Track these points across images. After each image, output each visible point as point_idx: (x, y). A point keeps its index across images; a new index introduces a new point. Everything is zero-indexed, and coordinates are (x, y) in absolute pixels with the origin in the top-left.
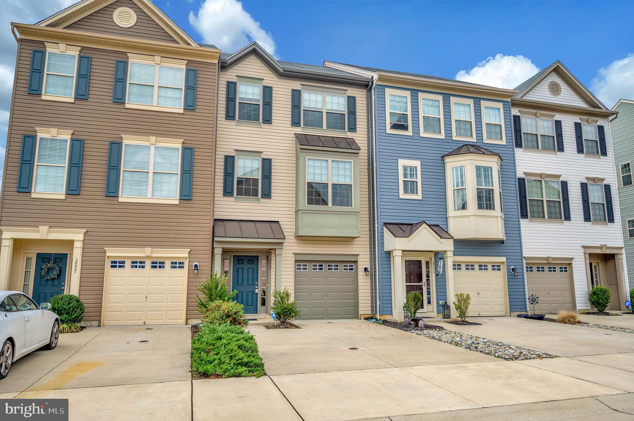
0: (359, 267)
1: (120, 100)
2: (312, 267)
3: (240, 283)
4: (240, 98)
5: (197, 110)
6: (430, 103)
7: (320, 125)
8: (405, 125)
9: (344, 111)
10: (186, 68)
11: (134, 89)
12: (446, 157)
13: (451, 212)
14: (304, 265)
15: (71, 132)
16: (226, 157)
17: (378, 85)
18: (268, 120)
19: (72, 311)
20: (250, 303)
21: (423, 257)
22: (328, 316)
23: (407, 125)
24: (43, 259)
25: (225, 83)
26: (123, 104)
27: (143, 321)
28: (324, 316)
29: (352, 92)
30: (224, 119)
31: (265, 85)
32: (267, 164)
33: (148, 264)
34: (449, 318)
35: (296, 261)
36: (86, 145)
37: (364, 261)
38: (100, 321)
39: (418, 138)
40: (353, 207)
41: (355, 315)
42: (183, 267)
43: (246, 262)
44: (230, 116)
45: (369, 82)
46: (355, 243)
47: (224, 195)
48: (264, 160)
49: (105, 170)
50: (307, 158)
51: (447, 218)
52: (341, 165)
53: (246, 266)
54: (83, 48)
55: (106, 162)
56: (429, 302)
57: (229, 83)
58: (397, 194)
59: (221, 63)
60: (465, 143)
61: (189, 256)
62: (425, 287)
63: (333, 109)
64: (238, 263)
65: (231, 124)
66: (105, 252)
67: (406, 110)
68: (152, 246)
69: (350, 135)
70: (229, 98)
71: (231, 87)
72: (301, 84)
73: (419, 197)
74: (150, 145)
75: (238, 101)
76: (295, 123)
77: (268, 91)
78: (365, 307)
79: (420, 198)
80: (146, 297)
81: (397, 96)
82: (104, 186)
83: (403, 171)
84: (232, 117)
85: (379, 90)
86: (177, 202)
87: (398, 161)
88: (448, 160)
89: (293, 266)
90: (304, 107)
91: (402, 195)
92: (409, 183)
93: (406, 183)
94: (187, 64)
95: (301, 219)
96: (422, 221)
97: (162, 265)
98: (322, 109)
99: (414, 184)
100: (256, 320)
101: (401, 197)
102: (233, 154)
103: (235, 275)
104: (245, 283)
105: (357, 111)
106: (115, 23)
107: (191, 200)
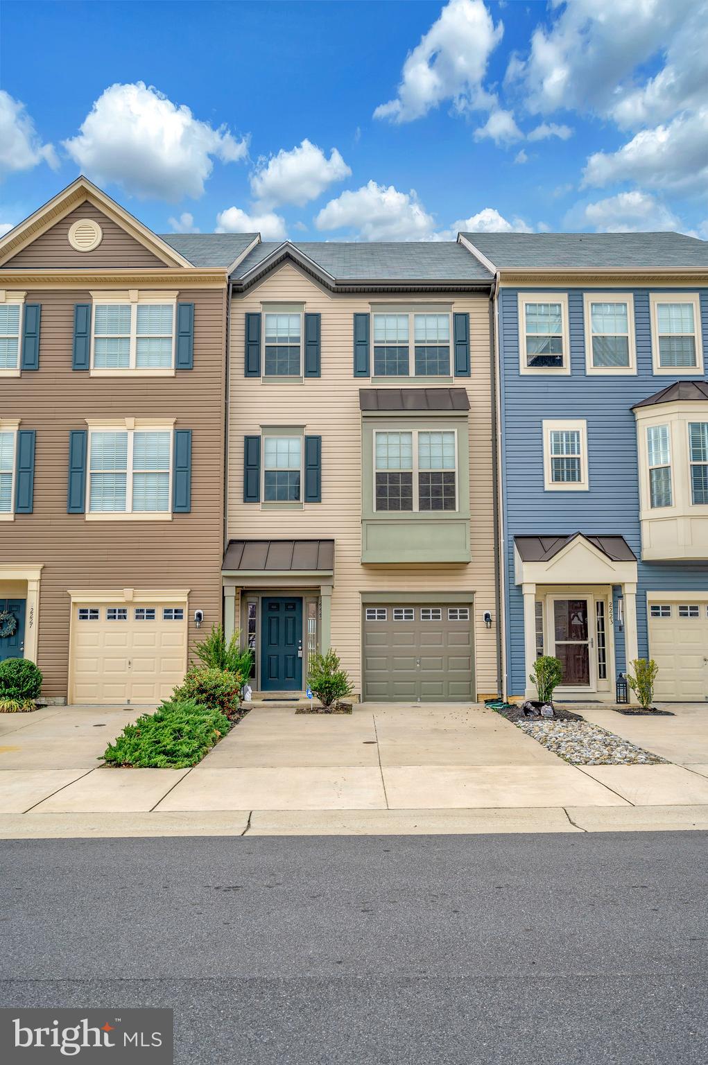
0: (476, 612)
1: (81, 364)
2: (394, 615)
3: (274, 641)
4: (268, 339)
5: (196, 369)
6: (609, 310)
7: (404, 370)
8: (557, 356)
9: (448, 341)
10: (177, 301)
11: (104, 348)
12: (637, 409)
13: (647, 512)
14: (379, 612)
15: (18, 421)
16: (247, 439)
17: (503, 289)
18: (314, 370)
20: (290, 674)
21: (590, 595)
22: (422, 696)
23: (561, 357)
25: (243, 316)
26: (87, 371)
27: (126, 699)
28: (416, 695)
29: (461, 305)
30: (242, 377)
31: (308, 311)
32: (313, 446)
33: (131, 613)
34: (627, 703)
35: (364, 605)
36: (38, 440)
37: (484, 604)
38: (66, 697)
39: (583, 378)
40: (457, 510)
41: (466, 693)
42: (181, 617)
43: (282, 608)
44: (251, 371)
45: (490, 285)
46: (469, 571)
47: (245, 502)
48: (308, 438)
49: (66, 474)
50: (374, 431)
51: (639, 522)
52: (436, 439)
53: (282, 614)
54: (29, 292)
55: (67, 463)
56: (603, 673)
57: (249, 316)
58: (540, 484)
59: (233, 285)
60: (678, 380)
61: (189, 601)
62: (594, 647)
63: (429, 338)
64: (270, 609)
65: (255, 382)
66: (69, 596)
67: (559, 330)
68: (135, 586)
69: (459, 383)
70: (249, 341)
71: (253, 321)
72: (369, 303)
73: (583, 485)
74: (127, 431)
75: (264, 344)
76: (361, 371)
77: (313, 322)
78: (485, 683)
79: (586, 488)
80: (130, 663)
81: (540, 305)
82: (65, 498)
83: (553, 441)
84: (256, 372)
85: (506, 298)
86: (169, 517)
87: (542, 424)
88: (640, 414)
89: (360, 613)
90: (375, 342)
91: (550, 485)
92: (565, 462)
93: (557, 462)
94: (178, 297)
95: (366, 535)
96: (581, 531)
97: (150, 614)
98: (407, 342)
99: (573, 463)
100: (297, 700)
101: (548, 487)
102: (259, 433)
103: (267, 627)
104: (282, 641)
105: (472, 337)
106: (72, 247)
107: (189, 513)
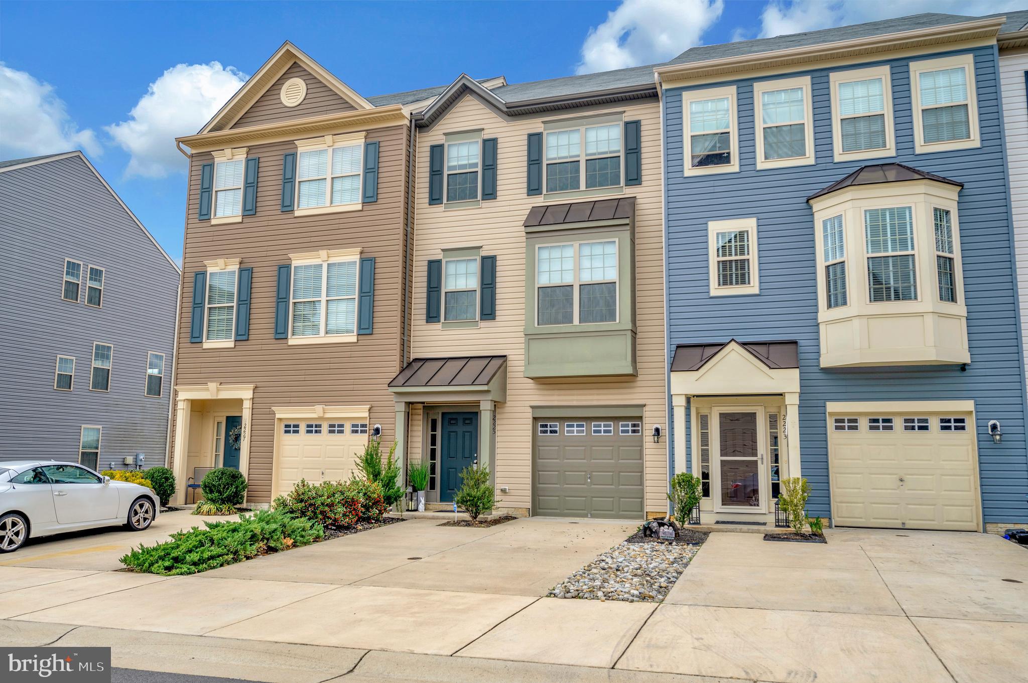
0: (646, 427)
1: (287, 207)
2: (566, 429)
3: (452, 454)
4: (450, 168)
5: (380, 201)
6: (783, 98)
7: (574, 185)
8: (724, 154)
9: (619, 151)
10: (365, 142)
11: (306, 189)
12: (812, 202)
13: (824, 314)
14: (551, 426)
15: (239, 260)
16: (431, 263)
17: (667, 90)
18: (490, 194)
19: (224, 488)
21: (760, 407)
22: (593, 512)
23: (729, 153)
25: (428, 149)
26: (292, 212)
28: (586, 512)
29: (632, 112)
30: (427, 205)
31: (486, 137)
32: (489, 266)
33: (325, 428)
35: (535, 419)
36: (254, 275)
37: (654, 418)
38: (270, 503)
39: (753, 173)
40: (618, 321)
41: (639, 513)
42: (364, 432)
43: (460, 422)
44: (435, 199)
46: (639, 384)
47: (427, 322)
48: (484, 258)
49: (274, 304)
50: (537, 246)
51: (817, 325)
52: (597, 250)
53: (460, 428)
54: (250, 148)
55: (275, 294)
57: (433, 148)
58: (704, 289)
59: (416, 121)
60: (863, 164)
61: (369, 416)
62: (762, 464)
63: (600, 151)
64: (449, 424)
65: (439, 209)
66: (273, 413)
67: (727, 125)
68: (326, 403)
69: (630, 192)
70: (433, 171)
71: (437, 152)
72: (542, 122)
73: (753, 288)
74: (321, 262)
75: (446, 172)
76: (533, 189)
78: (652, 500)
79: (756, 291)
80: (323, 474)
81: (707, 101)
82: (273, 325)
83: (719, 243)
84: (439, 199)
85: (669, 99)
86: (354, 339)
87: (707, 227)
88: (817, 205)
89: (530, 427)
90: (547, 160)
91: (716, 290)
92: (734, 264)
93: (724, 266)
94: (366, 138)
95: (528, 349)
96: (734, 337)
97: (341, 429)
98: (578, 156)
99: (743, 265)
101: (713, 293)
102: (440, 257)
103: (446, 442)
104: (460, 455)
105: (643, 145)
106: (284, 105)
107: (372, 334)
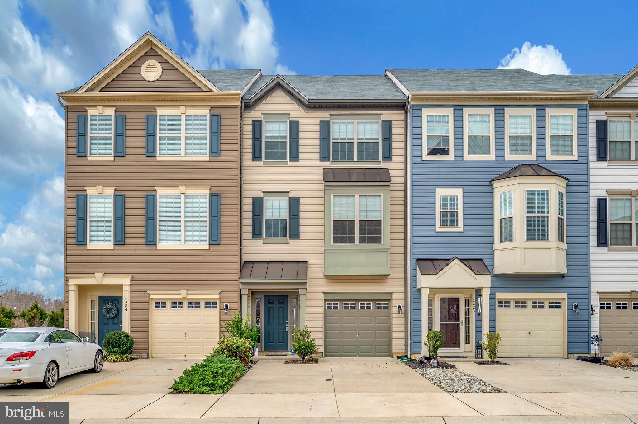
0: (393, 305)
1: (151, 153)
2: (343, 306)
3: (271, 321)
4: (266, 137)
5: (222, 156)
6: (479, 119)
7: (350, 157)
8: (446, 148)
9: (378, 139)
10: (210, 113)
11: (165, 142)
12: (494, 182)
13: (498, 244)
14: (334, 304)
15: (114, 188)
16: (254, 199)
17: (413, 105)
18: (295, 157)
20: (281, 341)
21: (461, 295)
22: (360, 354)
23: (448, 148)
24: (104, 300)
25: (251, 123)
26: (155, 157)
27: (184, 355)
28: (355, 354)
29: (387, 115)
30: (251, 161)
31: (291, 119)
32: (295, 204)
33: (186, 304)
34: (482, 358)
35: (326, 300)
36: (126, 199)
37: (397, 300)
38: (148, 353)
39: (461, 162)
40: (382, 243)
41: (387, 353)
42: (216, 307)
43: (276, 301)
44: (256, 157)
45: (405, 103)
46: (388, 280)
47: (253, 238)
48: (291, 199)
49: (144, 221)
50: (332, 195)
51: (493, 251)
52: (370, 200)
53: (276, 305)
54: (118, 107)
55: (144, 214)
56: (468, 341)
57: (254, 122)
58: (433, 227)
59: (245, 103)
60: (520, 163)
61: (220, 297)
62: (462, 325)
63: (366, 137)
64: (269, 302)
65: (259, 165)
66: (148, 294)
67: (447, 131)
68: (188, 288)
69: (385, 165)
70: (255, 139)
71: (257, 126)
72: (329, 114)
73: (460, 228)
74: (180, 194)
75: (264, 140)
76: (324, 157)
77: (294, 126)
78: (398, 346)
79: (461, 230)
80: (185, 334)
81: (436, 116)
82: (144, 235)
83: (442, 201)
84: (259, 158)
85: (415, 111)
86: (207, 247)
87: (435, 191)
88: (496, 184)
89: (323, 305)
90: (333, 139)
91: (439, 228)
92: (449, 214)
93: (444, 214)
94: (210, 110)
95: (326, 258)
96: (457, 256)
97: (197, 305)
98: (353, 139)
99: (454, 215)
100: (285, 356)
101: (438, 230)
102: (261, 196)
103: (267, 313)
104: (276, 321)
105: (393, 136)
106: (143, 78)
107: (220, 244)
